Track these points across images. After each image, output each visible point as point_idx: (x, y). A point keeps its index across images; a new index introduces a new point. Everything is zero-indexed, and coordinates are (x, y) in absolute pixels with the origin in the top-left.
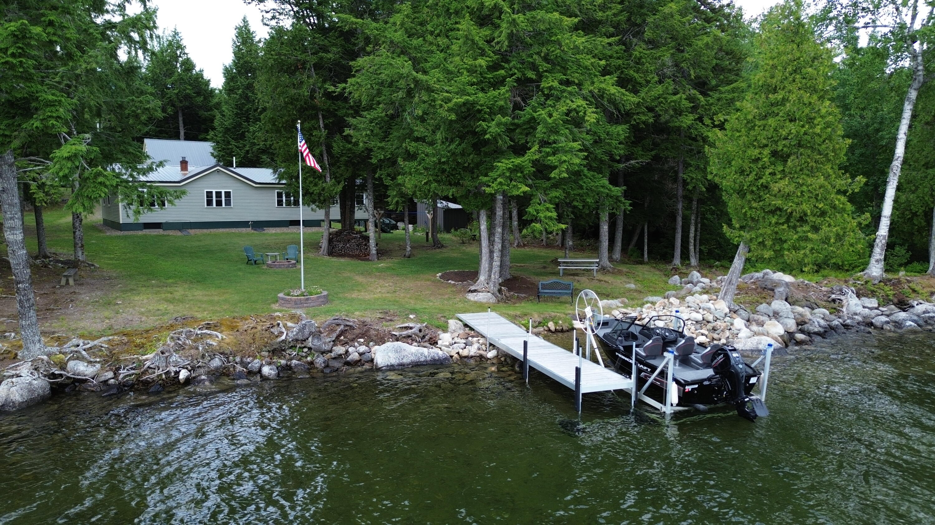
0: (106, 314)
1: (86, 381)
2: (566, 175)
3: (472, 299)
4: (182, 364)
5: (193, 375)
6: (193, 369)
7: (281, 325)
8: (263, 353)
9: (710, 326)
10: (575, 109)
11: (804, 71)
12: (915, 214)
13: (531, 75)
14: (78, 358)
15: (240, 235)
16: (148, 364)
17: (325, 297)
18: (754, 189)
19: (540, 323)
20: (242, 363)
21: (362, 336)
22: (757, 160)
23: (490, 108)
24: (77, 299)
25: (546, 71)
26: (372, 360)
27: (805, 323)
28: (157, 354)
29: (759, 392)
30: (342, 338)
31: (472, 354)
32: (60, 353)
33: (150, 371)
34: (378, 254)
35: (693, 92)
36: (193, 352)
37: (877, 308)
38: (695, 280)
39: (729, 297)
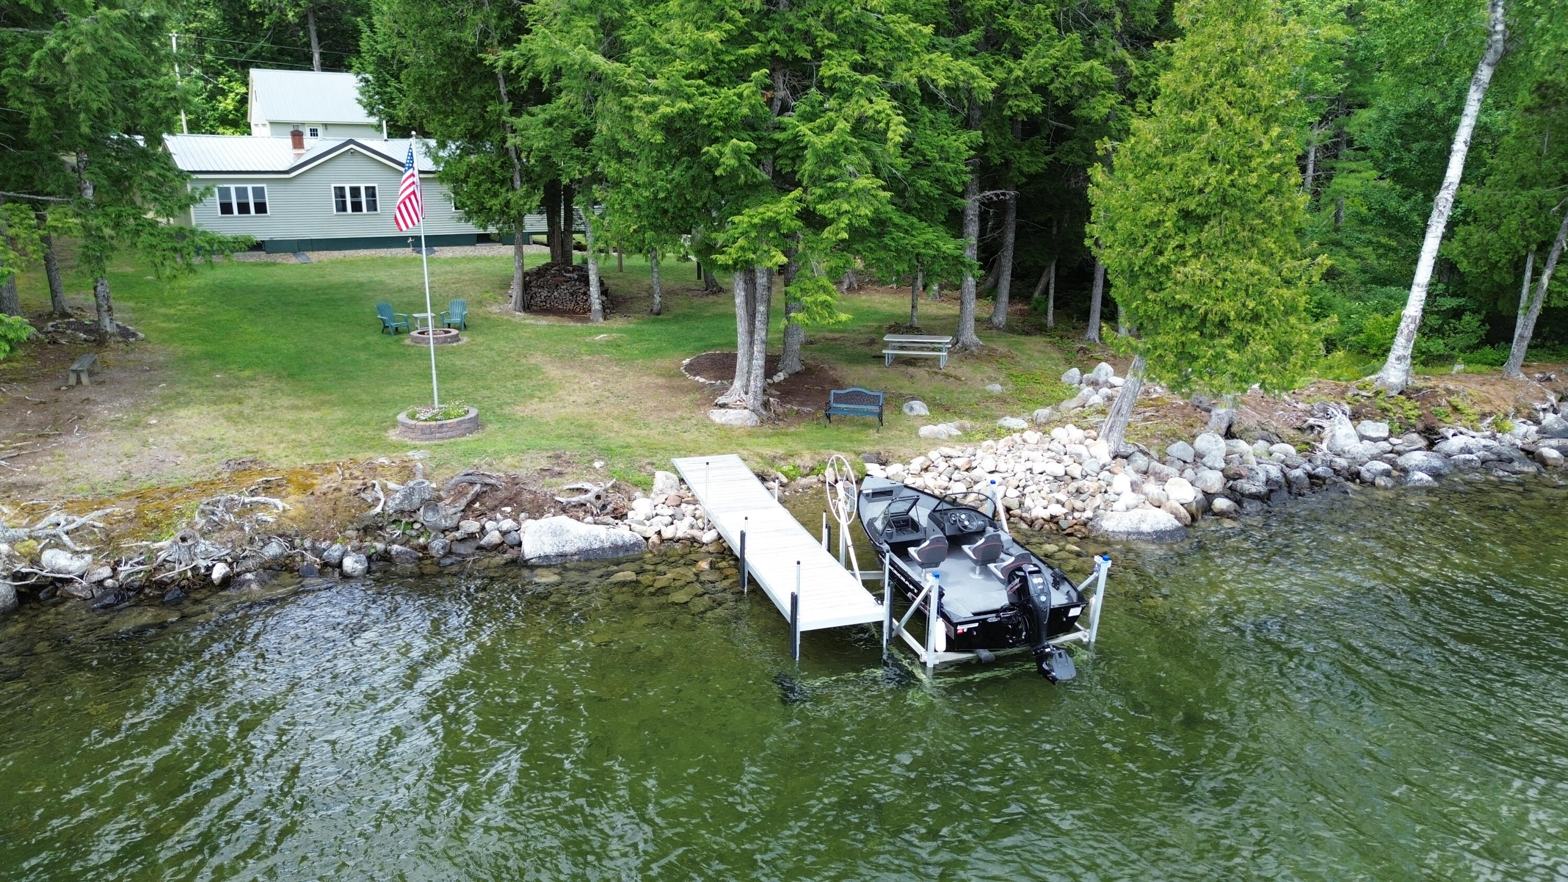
0: (128, 446)
1: (70, 581)
2: (845, 235)
3: (718, 421)
4: (217, 555)
5: (236, 570)
6: (236, 560)
7: (377, 487)
8: (349, 533)
9: (1073, 486)
10: (872, 117)
11: (1242, 71)
12: (1494, 266)
13: (804, 52)
14: (57, 546)
15: (391, 264)
16: (163, 555)
17: (475, 420)
18: (1152, 270)
19: (812, 469)
20: (314, 549)
21: (509, 501)
22: (1156, 224)
23: (725, 120)
24: (89, 414)
25: (830, 46)
26: (520, 544)
27: (1241, 477)
28: (175, 542)
29: (1088, 626)
30: (477, 505)
31: (680, 534)
32: (30, 537)
33: (167, 566)
34: (604, 309)
35: (1121, 53)
36: (234, 534)
37: (1386, 439)
38: (1102, 379)
39: (1115, 435)
